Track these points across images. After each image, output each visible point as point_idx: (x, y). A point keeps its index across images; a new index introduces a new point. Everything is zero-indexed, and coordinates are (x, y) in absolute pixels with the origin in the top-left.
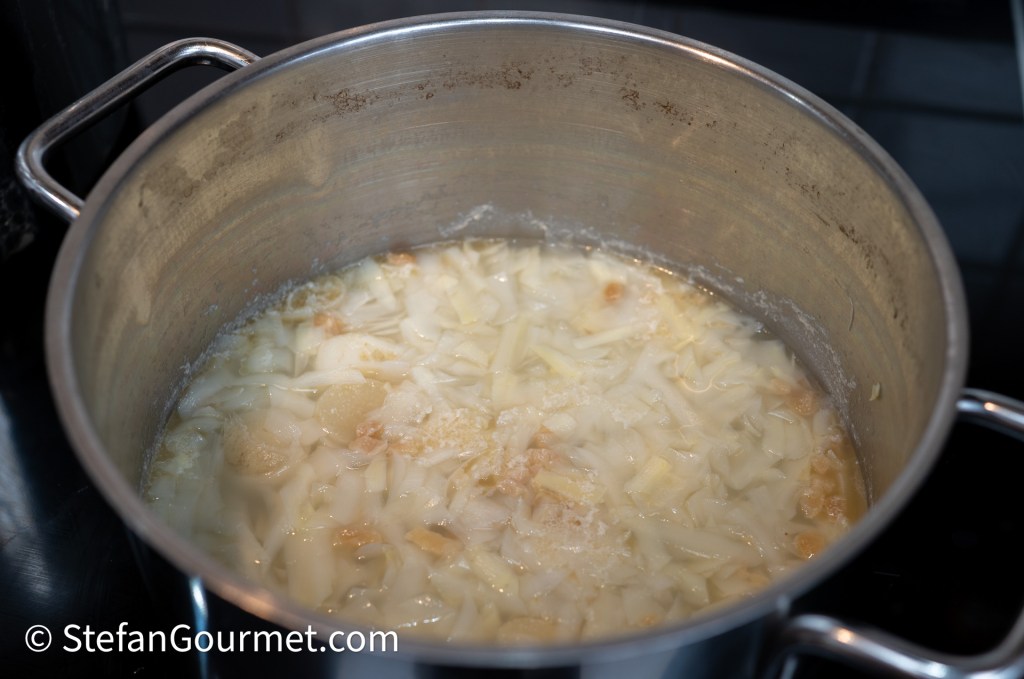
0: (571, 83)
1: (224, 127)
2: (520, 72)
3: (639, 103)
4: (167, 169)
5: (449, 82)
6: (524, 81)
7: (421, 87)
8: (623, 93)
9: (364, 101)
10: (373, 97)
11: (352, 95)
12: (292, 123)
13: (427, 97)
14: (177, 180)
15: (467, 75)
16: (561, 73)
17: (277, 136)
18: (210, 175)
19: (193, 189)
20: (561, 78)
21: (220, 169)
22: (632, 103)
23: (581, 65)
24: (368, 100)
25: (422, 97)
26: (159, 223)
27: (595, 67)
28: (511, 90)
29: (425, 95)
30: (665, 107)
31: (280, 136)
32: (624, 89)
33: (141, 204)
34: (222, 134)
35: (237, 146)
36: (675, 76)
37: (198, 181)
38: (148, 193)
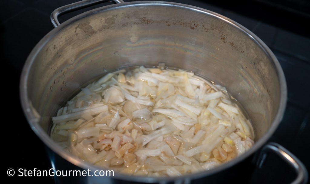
0: (208, 31)
1: (106, 18)
2: (195, 25)
3: (225, 41)
4: (86, 25)
5: (175, 23)
6: (195, 27)
7: (167, 22)
8: (221, 37)
9: (150, 22)
10: (152, 21)
11: (146, 19)
12: (128, 23)
13: (168, 26)
14: (89, 29)
15: (180, 22)
16: (205, 27)
17: (123, 25)
18: (100, 30)
19: (93, 32)
20: (205, 29)
21: (104, 29)
22: (223, 40)
23: (211, 26)
24: (151, 22)
25: (166, 25)
26: (81, 39)
27: (215, 28)
28: (191, 29)
29: (167, 25)
30: (231, 44)
31: (124, 25)
32: (221, 36)
33: (75, 32)
34: (106, 20)
35: (110, 24)
36: (235, 35)
37: (96, 31)
38: (78, 29)
